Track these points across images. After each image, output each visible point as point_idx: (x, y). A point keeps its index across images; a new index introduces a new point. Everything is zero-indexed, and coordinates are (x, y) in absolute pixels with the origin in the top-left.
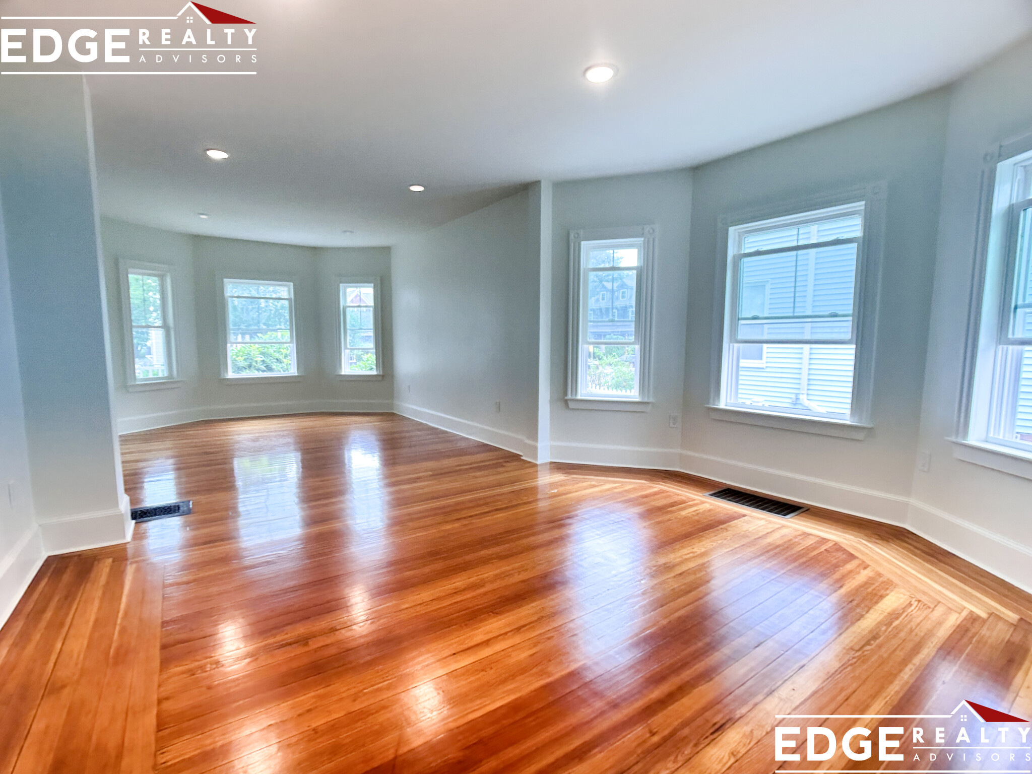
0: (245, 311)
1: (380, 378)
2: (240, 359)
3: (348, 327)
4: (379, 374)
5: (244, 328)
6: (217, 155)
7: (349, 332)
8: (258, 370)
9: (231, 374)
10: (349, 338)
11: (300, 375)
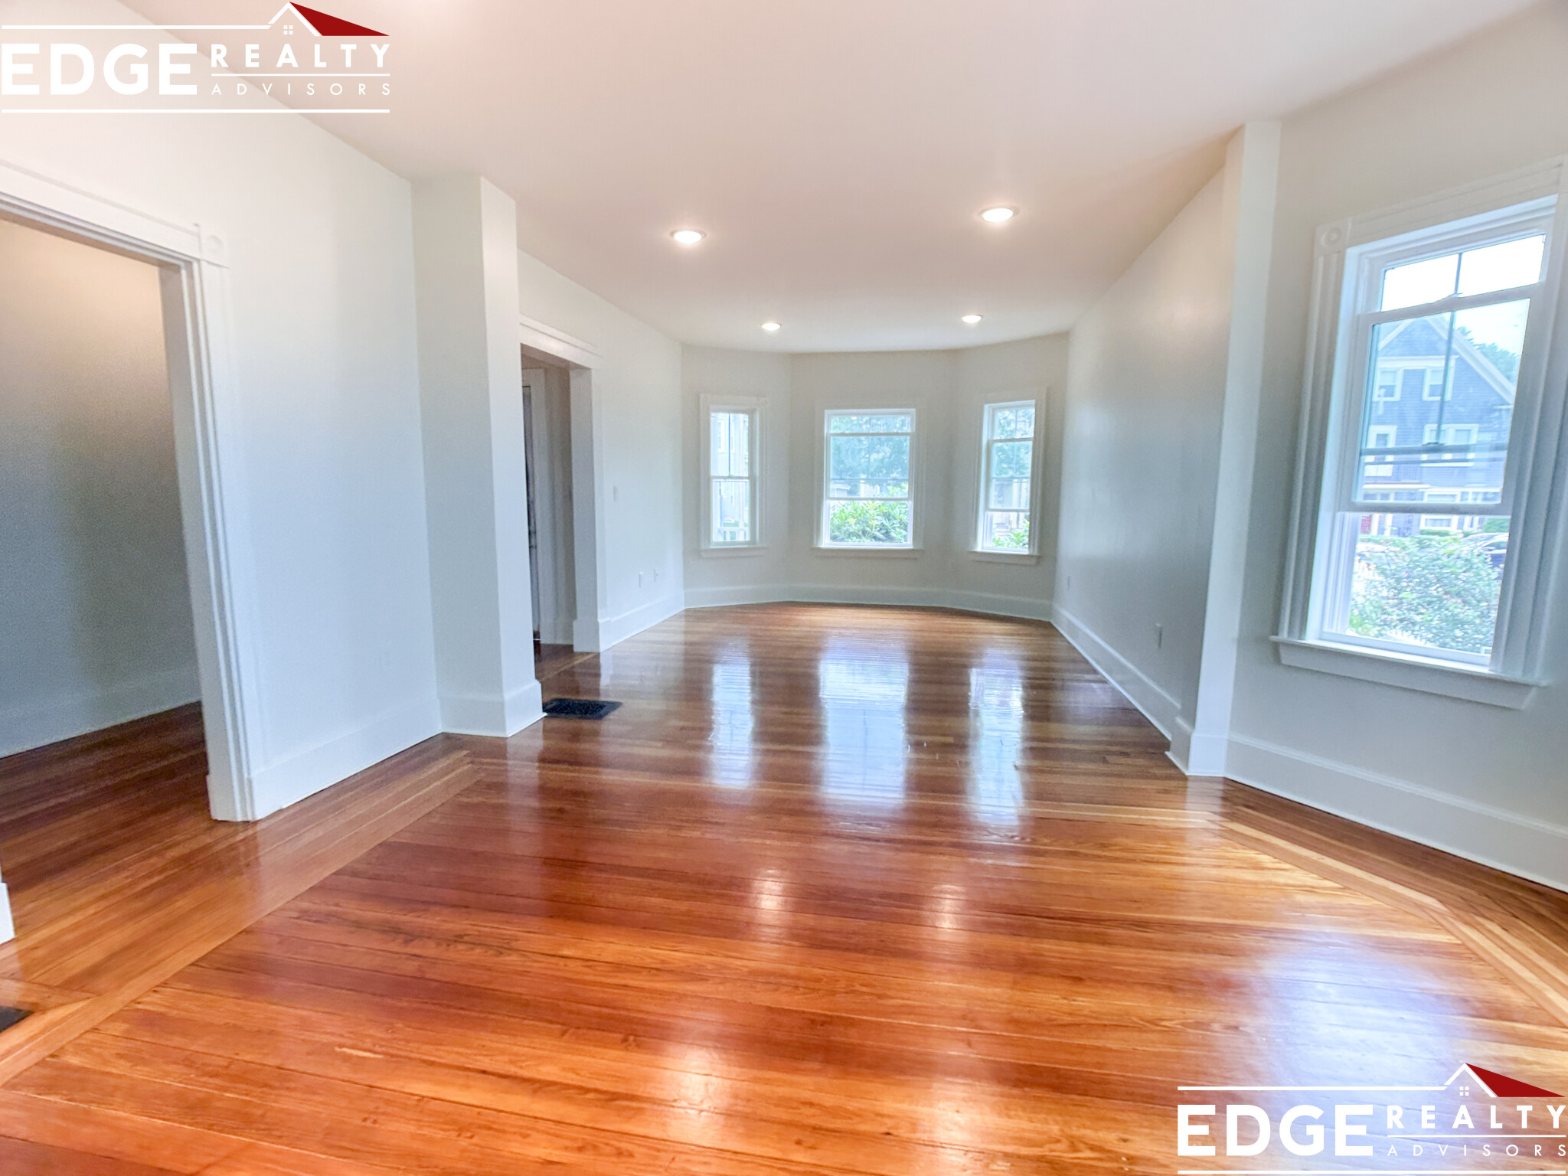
0: (849, 453)
1: (1033, 561)
2: (852, 521)
3: (994, 475)
4: (1032, 553)
5: (848, 477)
6: (688, 238)
7: (994, 483)
8: (875, 538)
9: (826, 542)
10: (993, 493)
11: (916, 548)
